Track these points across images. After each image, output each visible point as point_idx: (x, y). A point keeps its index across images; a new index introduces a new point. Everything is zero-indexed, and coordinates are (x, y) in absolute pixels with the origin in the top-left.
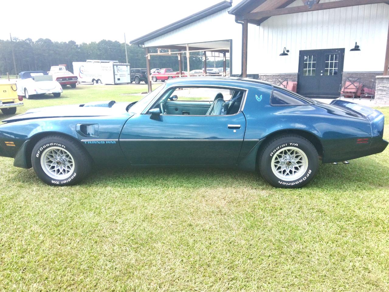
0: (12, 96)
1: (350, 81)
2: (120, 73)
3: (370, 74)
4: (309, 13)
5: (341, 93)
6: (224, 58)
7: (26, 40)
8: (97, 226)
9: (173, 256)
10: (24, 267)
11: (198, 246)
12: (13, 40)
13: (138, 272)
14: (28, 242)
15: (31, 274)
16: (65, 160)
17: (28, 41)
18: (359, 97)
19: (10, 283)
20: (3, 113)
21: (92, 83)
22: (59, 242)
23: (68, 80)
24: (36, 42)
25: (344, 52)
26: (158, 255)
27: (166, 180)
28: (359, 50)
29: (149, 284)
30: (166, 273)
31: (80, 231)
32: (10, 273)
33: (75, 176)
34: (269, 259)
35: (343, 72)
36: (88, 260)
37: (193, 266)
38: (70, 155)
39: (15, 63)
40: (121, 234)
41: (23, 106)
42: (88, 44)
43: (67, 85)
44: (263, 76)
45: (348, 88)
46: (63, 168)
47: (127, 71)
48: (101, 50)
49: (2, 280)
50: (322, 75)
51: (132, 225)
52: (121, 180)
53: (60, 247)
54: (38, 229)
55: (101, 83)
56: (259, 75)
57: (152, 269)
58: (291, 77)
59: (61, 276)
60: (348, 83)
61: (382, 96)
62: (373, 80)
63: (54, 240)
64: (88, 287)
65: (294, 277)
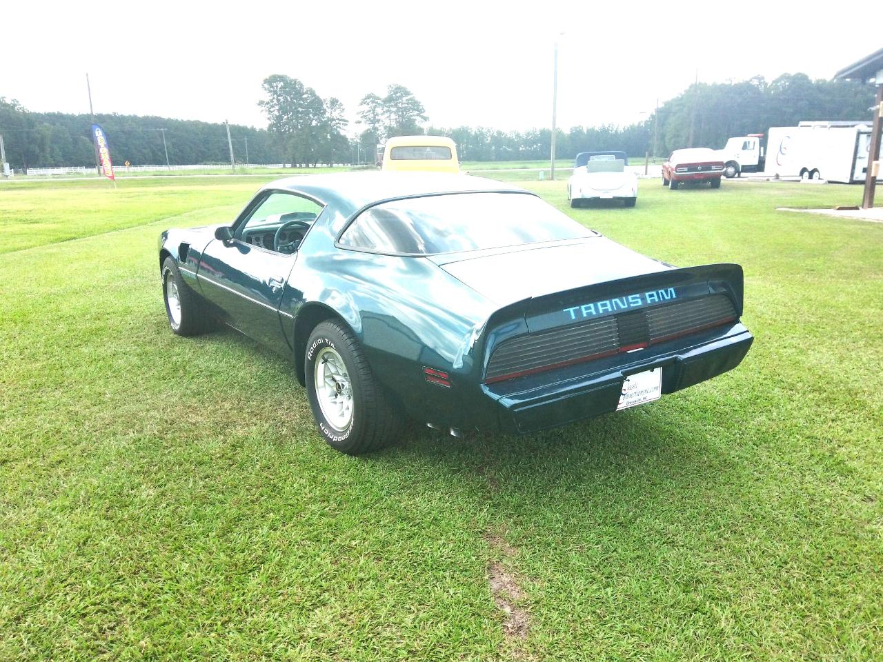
17: (755, 82)
21: (800, 178)
23: (702, 170)
24: (774, 82)
55: (819, 179)
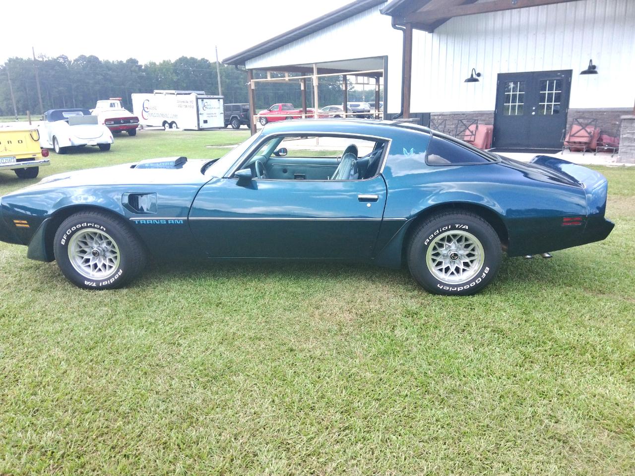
0: (31, 149)
1: (580, 124)
2: (208, 111)
3: (612, 112)
4: (515, 11)
5: (565, 143)
6: (377, 87)
7: (57, 58)
8: (149, 349)
9: (260, 395)
10: (36, 408)
11: (300, 381)
12: (37, 58)
13: (204, 417)
14: (44, 371)
15: (46, 418)
16: (106, 250)
17: (61, 60)
18: (594, 150)
19: (13, 431)
20: (17, 177)
21: (163, 128)
22: (90, 372)
23: (124, 123)
24: (75, 61)
25: (571, 76)
26: (237, 393)
27: (262, 282)
28: (595, 72)
29: (220, 435)
30: (247, 418)
31: (122, 358)
32: (14, 416)
33: (120, 274)
34: (405, 401)
35: (568, 109)
36: (131, 400)
37: (289, 409)
38: (114, 242)
39: (40, 96)
40: (185, 362)
41: (50, 165)
42: (158, 63)
43: (122, 132)
44: (438, 115)
45: (576, 135)
46: (103, 262)
47: (219, 108)
48: (179, 74)
49: (2, 427)
50: (533, 113)
51: (203, 348)
52: (192, 281)
53: (90, 379)
54: (59, 353)
55: (177, 128)
56: (431, 114)
57: (226, 413)
58: (483, 118)
59: (89, 420)
60: (576, 128)
61: (631, 149)
62: (617, 123)
63: (82, 370)
64: (128, 437)
65: (439, 427)
